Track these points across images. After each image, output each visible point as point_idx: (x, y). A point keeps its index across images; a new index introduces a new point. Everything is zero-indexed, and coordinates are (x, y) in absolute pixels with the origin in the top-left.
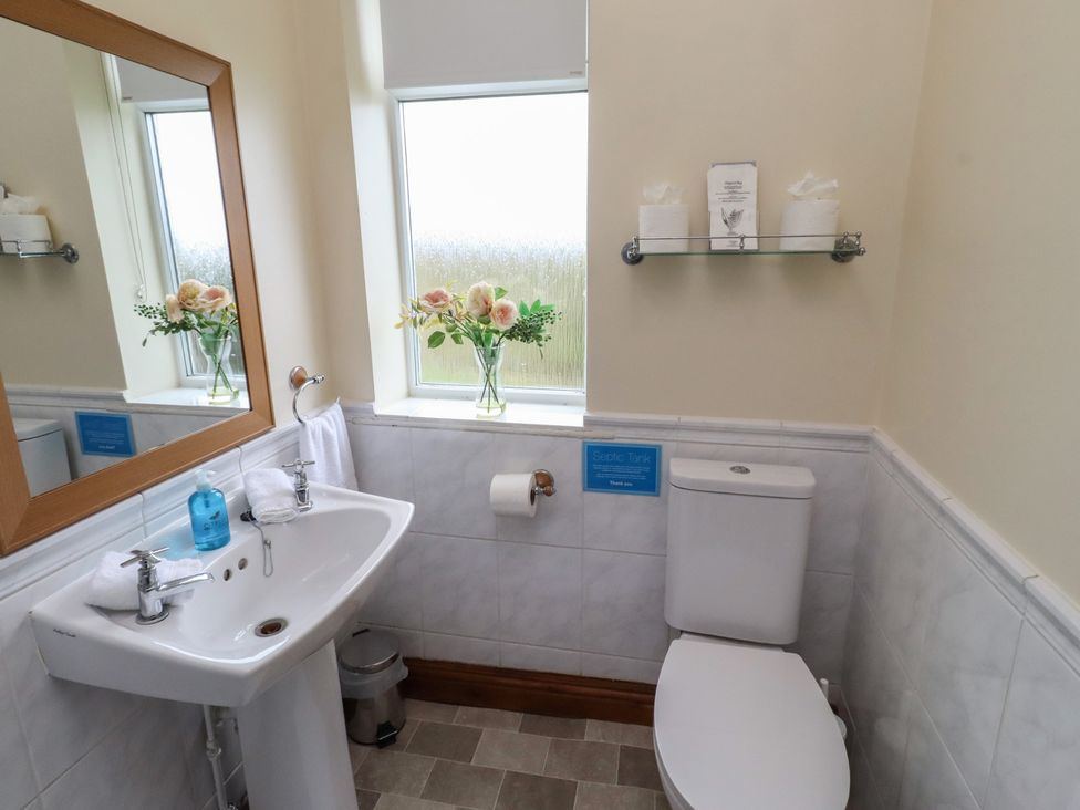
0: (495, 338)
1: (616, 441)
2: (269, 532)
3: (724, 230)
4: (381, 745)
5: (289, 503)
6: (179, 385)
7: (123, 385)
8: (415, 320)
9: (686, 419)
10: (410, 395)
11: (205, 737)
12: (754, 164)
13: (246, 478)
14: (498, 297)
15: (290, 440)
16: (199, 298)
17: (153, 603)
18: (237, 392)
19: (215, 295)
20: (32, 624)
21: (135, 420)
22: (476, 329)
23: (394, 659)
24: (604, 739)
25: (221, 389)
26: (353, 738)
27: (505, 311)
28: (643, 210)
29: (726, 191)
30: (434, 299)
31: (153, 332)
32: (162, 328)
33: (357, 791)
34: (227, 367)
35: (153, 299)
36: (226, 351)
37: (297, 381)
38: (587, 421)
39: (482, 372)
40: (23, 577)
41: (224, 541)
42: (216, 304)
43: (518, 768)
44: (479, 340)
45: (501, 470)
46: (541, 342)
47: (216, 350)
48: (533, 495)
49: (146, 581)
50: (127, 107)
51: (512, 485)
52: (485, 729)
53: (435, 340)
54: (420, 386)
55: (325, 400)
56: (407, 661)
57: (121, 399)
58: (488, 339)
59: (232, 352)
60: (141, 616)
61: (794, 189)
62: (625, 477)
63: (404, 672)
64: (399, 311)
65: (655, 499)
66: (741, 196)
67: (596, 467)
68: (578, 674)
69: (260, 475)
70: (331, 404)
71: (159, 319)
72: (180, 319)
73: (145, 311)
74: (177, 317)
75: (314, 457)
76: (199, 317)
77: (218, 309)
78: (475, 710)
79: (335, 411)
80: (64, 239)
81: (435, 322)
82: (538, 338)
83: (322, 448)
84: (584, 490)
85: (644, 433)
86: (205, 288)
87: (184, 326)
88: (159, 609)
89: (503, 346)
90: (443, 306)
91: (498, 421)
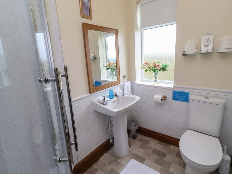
0: (157, 70)
1: (179, 91)
2: (119, 98)
3: (204, 48)
4: (133, 138)
5: (122, 94)
6: (108, 78)
7: (101, 77)
8: (143, 68)
9: (195, 87)
10: (142, 81)
11: (109, 126)
12: (213, 34)
13: (116, 90)
14: (158, 63)
15: (122, 86)
16: (111, 64)
17: (105, 103)
18: (115, 79)
19: (113, 64)
20: (92, 102)
21: (102, 82)
22: (153, 69)
23: (136, 125)
24: (174, 149)
25: (113, 78)
26: (129, 136)
27: (159, 66)
28: (186, 46)
29: (206, 41)
30: (146, 64)
31: (105, 69)
32: (106, 69)
33: (129, 144)
34: (114, 75)
35: (105, 65)
36: (114, 73)
37: (124, 77)
38: (174, 86)
39: (154, 77)
40: (92, 97)
41: (113, 98)
42: (114, 65)
43: (156, 148)
44: (154, 71)
45: (157, 94)
46: (166, 71)
47: (113, 72)
48: (162, 100)
49: (104, 100)
50: (104, 36)
51: (158, 97)
52: (151, 141)
53: (146, 71)
54: (144, 79)
55: (128, 80)
56: (138, 127)
57: (100, 79)
58: (156, 71)
59: (115, 73)
60: (103, 104)
61: (221, 39)
62: (181, 98)
63: (138, 128)
64: (141, 66)
65: (188, 103)
66: (209, 41)
67: (175, 96)
68: (170, 136)
69: (118, 90)
70: (129, 81)
71: (106, 67)
72: (108, 68)
73: (104, 66)
74: (108, 67)
75: (126, 88)
76: (111, 67)
77: (114, 66)
78: (150, 138)
79: (129, 82)
80: (96, 56)
81: (146, 68)
82: (165, 71)
83: (127, 88)
84: (173, 100)
85: (186, 89)
86: (112, 63)
87: (109, 68)
88: (105, 104)
89: (158, 72)
90: (147, 65)
91: (157, 85)
